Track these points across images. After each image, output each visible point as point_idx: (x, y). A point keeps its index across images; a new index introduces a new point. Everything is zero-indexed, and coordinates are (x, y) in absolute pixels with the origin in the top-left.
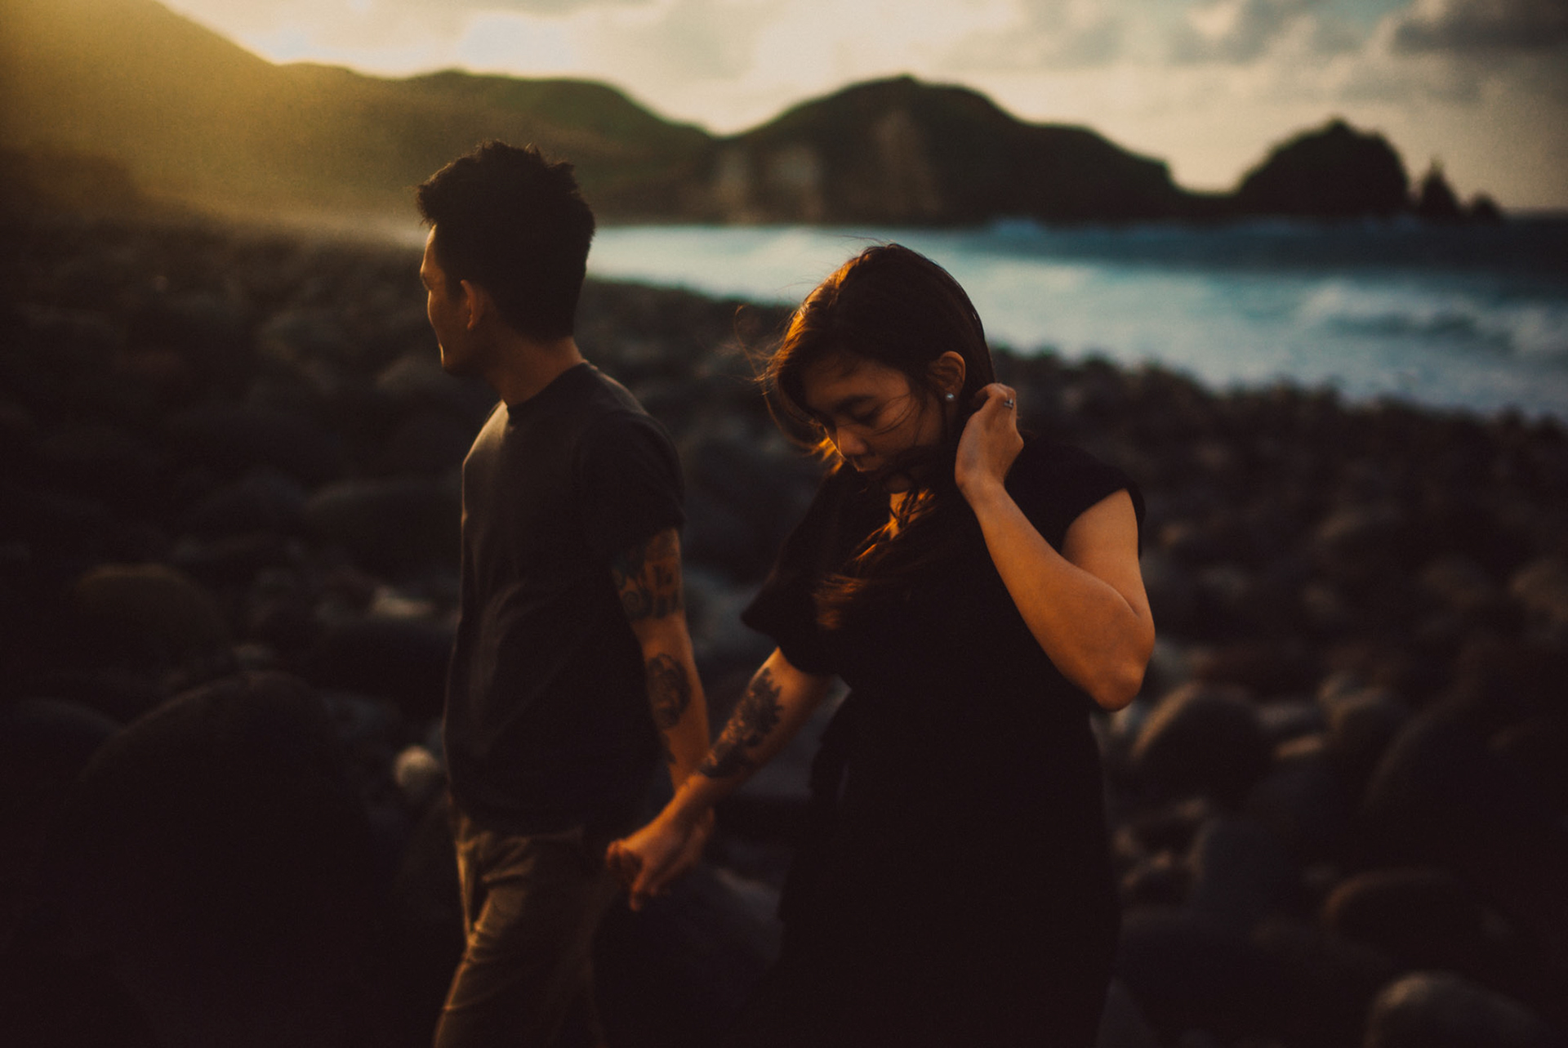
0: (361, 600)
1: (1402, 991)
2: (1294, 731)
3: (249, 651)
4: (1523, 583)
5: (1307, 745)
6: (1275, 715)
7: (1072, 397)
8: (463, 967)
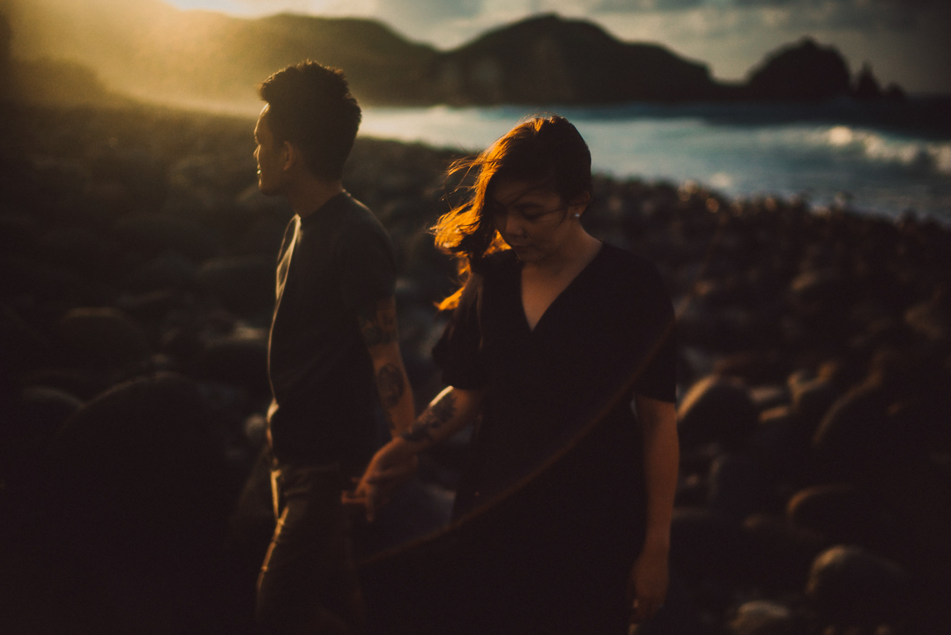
0: (228, 329)
1: (828, 557)
2: (771, 404)
3: (160, 359)
4: (912, 316)
5: (778, 412)
6: (760, 394)
7: (648, 207)
8: (273, 546)
